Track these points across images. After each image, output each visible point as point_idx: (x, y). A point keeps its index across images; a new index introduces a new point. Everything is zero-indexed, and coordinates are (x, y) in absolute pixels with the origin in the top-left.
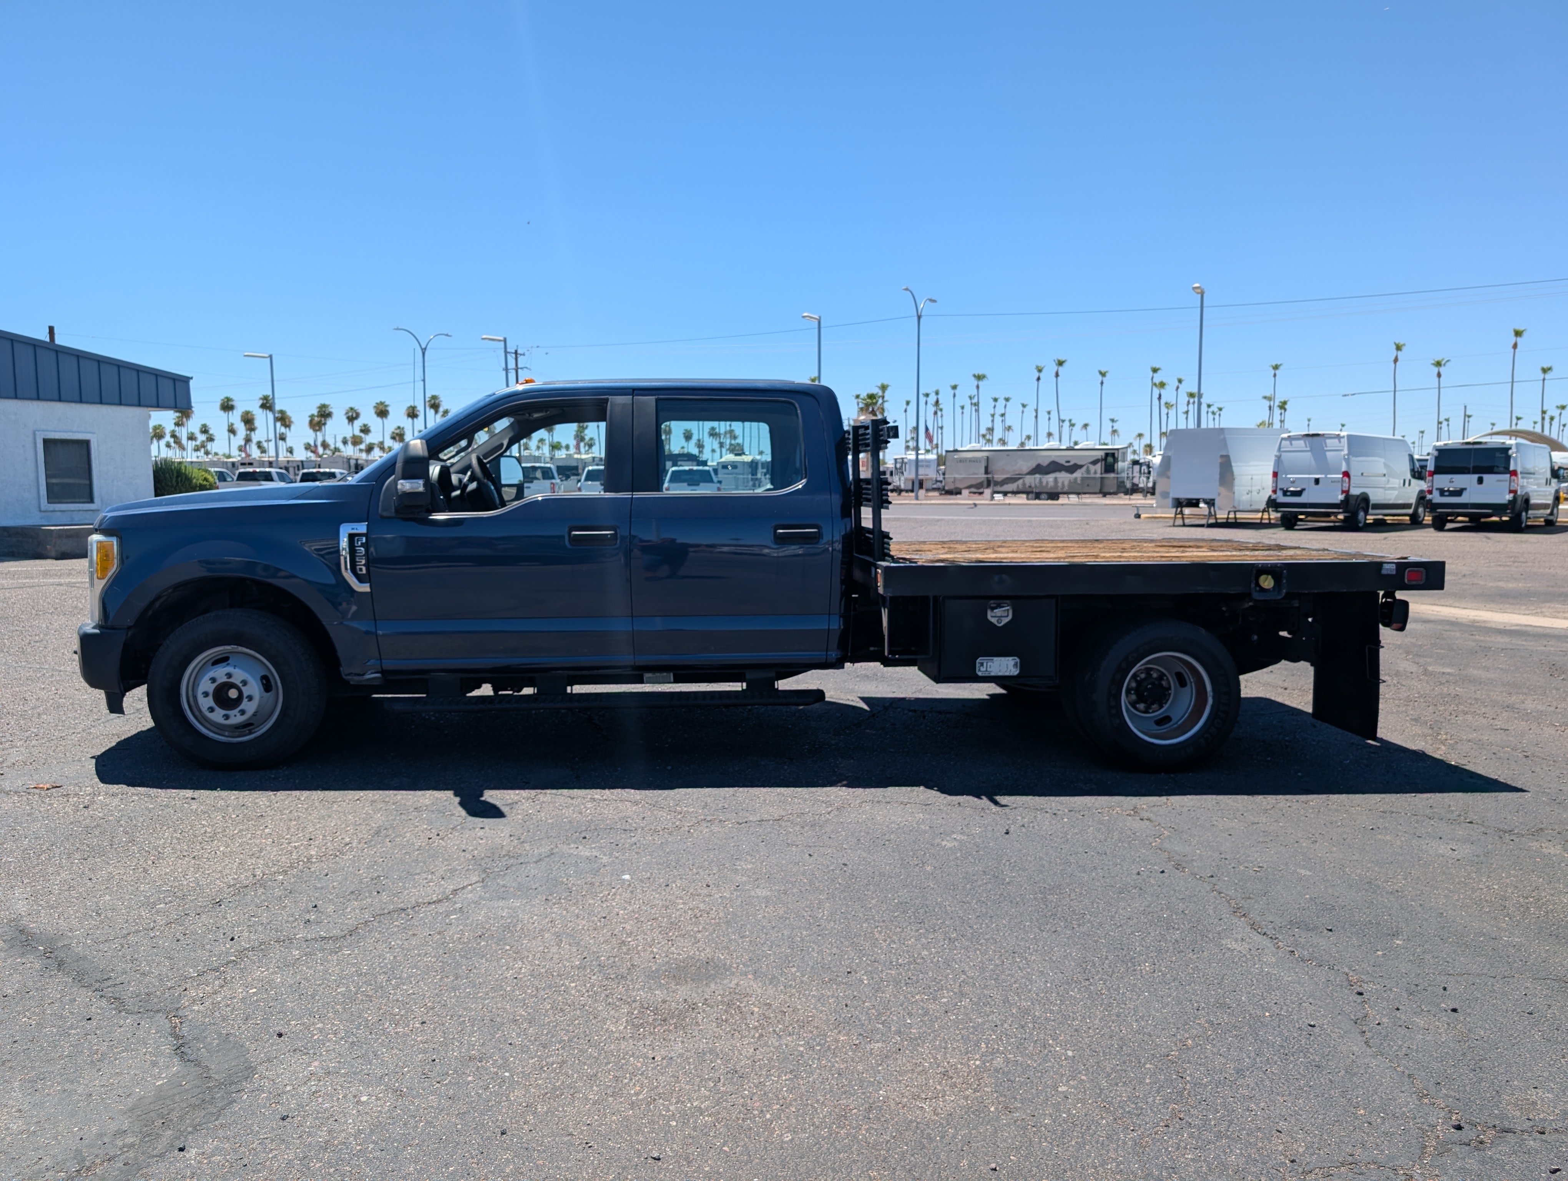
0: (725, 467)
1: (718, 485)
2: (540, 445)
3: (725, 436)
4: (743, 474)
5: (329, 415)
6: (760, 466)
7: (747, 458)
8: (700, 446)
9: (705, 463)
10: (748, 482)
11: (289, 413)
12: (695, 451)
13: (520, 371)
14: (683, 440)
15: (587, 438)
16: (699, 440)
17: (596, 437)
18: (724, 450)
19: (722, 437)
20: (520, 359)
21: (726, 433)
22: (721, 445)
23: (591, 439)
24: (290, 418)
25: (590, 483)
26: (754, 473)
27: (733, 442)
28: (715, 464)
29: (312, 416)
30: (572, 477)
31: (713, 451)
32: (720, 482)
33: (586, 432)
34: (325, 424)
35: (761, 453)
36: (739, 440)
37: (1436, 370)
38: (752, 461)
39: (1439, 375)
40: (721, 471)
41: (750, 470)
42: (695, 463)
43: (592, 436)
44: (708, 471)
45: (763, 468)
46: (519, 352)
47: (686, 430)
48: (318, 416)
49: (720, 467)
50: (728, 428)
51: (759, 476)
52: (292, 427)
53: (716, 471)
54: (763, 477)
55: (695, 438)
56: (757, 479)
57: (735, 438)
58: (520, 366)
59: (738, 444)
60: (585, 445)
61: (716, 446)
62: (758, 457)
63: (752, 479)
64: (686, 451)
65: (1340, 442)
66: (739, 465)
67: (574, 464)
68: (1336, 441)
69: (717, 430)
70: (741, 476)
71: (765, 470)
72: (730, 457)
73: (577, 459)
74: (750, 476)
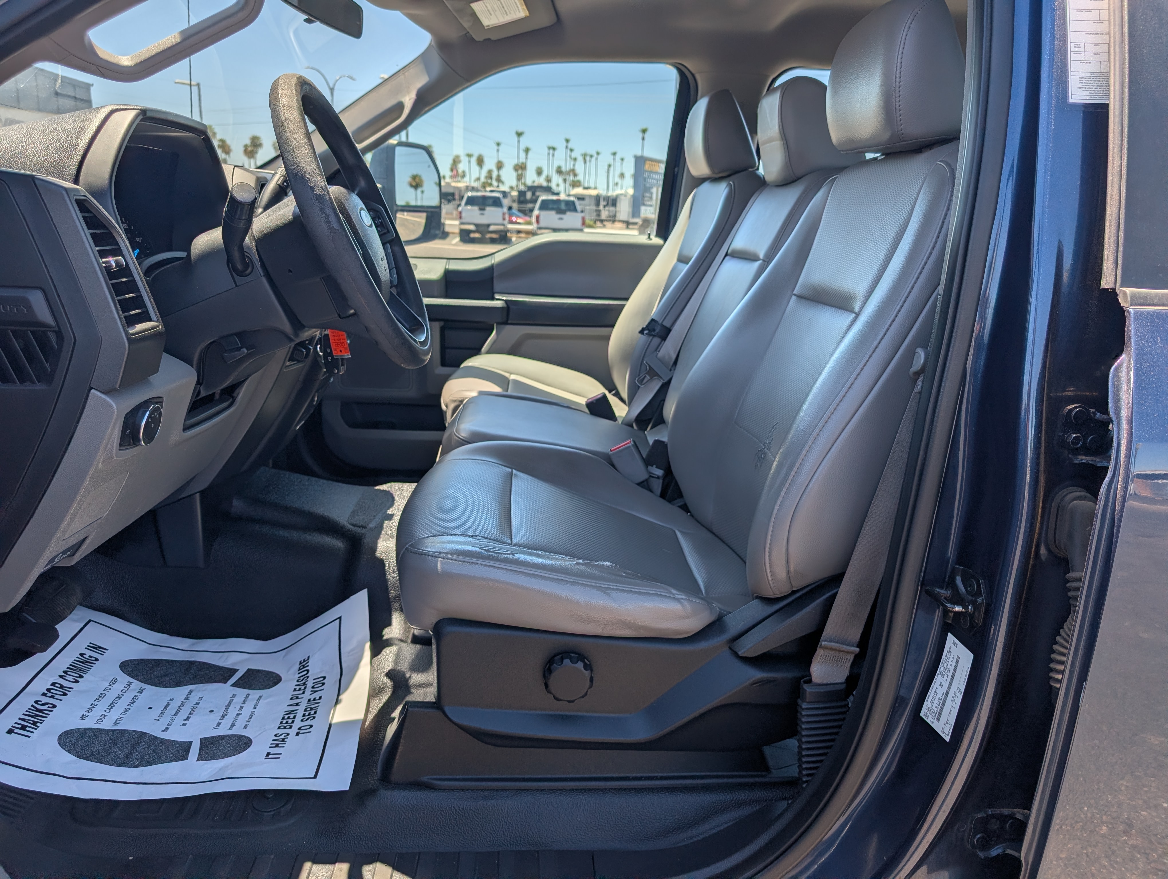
5: (260, 145)
7: (593, 192)
8: (549, 180)
11: (229, 142)
12: (545, 184)
14: (536, 175)
16: (548, 176)
22: (565, 181)
24: (229, 147)
26: (598, 204)
29: (246, 146)
32: (581, 212)
34: (257, 153)
38: (597, 195)
40: (576, 202)
41: (595, 202)
42: (550, 194)
45: (604, 200)
47: (538, 168)
48: (251, 146)
50: (572, 168)
51: (601, 207)
52: (231, 154)
54: (604, 208)
55: (545, 173)
56: (600, 210)
57: (577, 175)
61: (561, 181)
63: (597, 210)
64: (537, 184)
66: (588, 198)
67: (451, 190)
69: (563, 169)
70: (588, 207)
71: (605, 203)
72: (577, 191)
73: (455, 187)
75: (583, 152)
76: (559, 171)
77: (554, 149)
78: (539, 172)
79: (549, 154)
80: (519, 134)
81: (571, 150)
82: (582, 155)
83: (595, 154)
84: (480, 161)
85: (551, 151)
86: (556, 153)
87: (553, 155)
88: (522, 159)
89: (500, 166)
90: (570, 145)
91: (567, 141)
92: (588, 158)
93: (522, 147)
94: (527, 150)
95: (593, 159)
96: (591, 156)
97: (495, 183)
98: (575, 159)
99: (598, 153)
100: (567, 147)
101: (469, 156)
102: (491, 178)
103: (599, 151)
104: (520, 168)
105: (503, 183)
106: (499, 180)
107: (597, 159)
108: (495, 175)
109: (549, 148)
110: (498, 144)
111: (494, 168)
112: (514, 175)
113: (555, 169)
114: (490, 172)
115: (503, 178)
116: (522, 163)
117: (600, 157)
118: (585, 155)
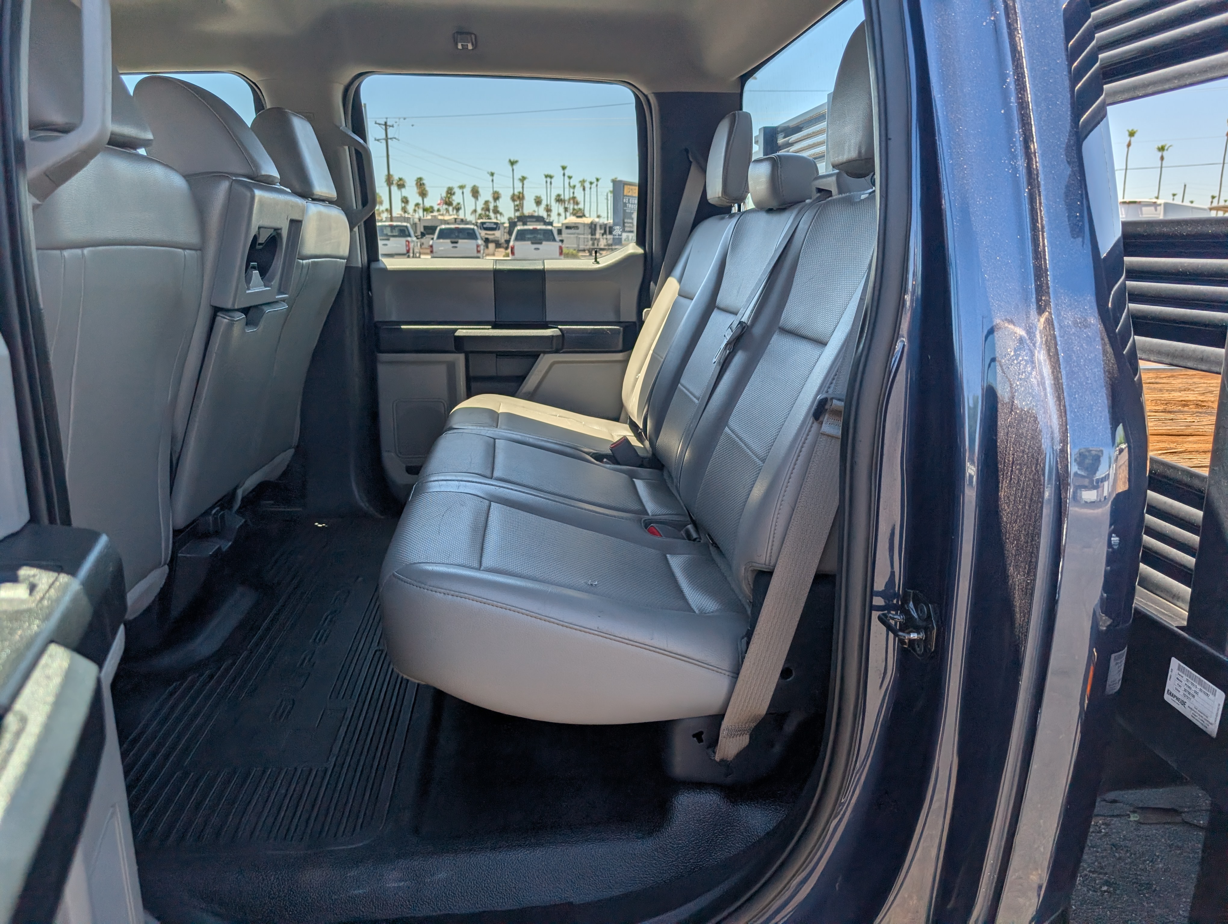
0: (568, 227)
1: (560, 244)
2: (417, 209)
3: (569, 202)
4: (584, 234)
6: (598, 228)
7: (587, 220)
8: (548, 210)
9: (551, 224)
10: (588, 241)
12: (544, 214)
13: (389, 141)
14: (534, 205)
15: (455, 204)
16: (547, 205)
17: (462, 203)
18: (568, 214)
19: (567, 203)
20: (390, 130)
21: (569, 199)
22: (566, 210)
23: (459, 204)
25: (441, 241)
26: (593, 233)
27: (576, 207)
28: (560, 225)
30: (427, 236)
31: (559, 215)
32: (562, 241)
33: (454, 197)
35: (599, 217)
36: (581, 206)
37: (1160, 154)
38: (592, 223)
39: (1162, 158)
40: (564, 231)
41: (590, 231)
42: (542, 223)
43: (459, 201)
44: (551, 231)
46: (388, 124)
47: (537, 197)
49: (564, 227)
50: (571, 195)
51: (598, 236)
53: (560, 232)
54: (601, 237)
55: (544, 203)
56: (596, 239)
57: (577, 204)
58: (389, 136)
59: (580, 209)
60: (453, 209)
61: (562, 210)
62: (597, 220)
63: (592, 239)
64: (536, 214)
65: (1156, 210)
66: (580, 226)
68: (1152, 208)
69: (562, 197)
70: (582, 236)
71: (602, 231)
72: (572, 219)
74: (590, 236)
75: (581, 179)
76: (559, 200)
77: (551, 177)
78: (538, 202)
79: (547, 182)
80: (512, 163)
81: (570, 178)
82: (580, 182)
83: (594, 180)
84: (475, 193)
85: (549, 180)
86: (553, 180)
87: (551, 183)
88: (518, 189)
89: (496, 197)
90: (566, 172)
91: (564, 168)
92: (587, 185)
93: (518, 176)
94: (523, 179)
95: (594, 186)
96: (591, 183)
97: (492, 214)
98: (574, 187)
99: (597, 180)
100: (564, 175)
101: (462, 187)
102: (488, 210)
103: (599, 177)
104: (518, 198)
105: (501, 214)
106: (496, 211)
107: (597, 185)
108: (491, 206)
109: (546, 176)
110: (492, 174)
111: (491, 199)
112: (511, 205)
113: (553, 197)
114: (487, 203)
115: (500, 209)
116: (520, 193)
117: (599, 183)
118: (583, 182)
